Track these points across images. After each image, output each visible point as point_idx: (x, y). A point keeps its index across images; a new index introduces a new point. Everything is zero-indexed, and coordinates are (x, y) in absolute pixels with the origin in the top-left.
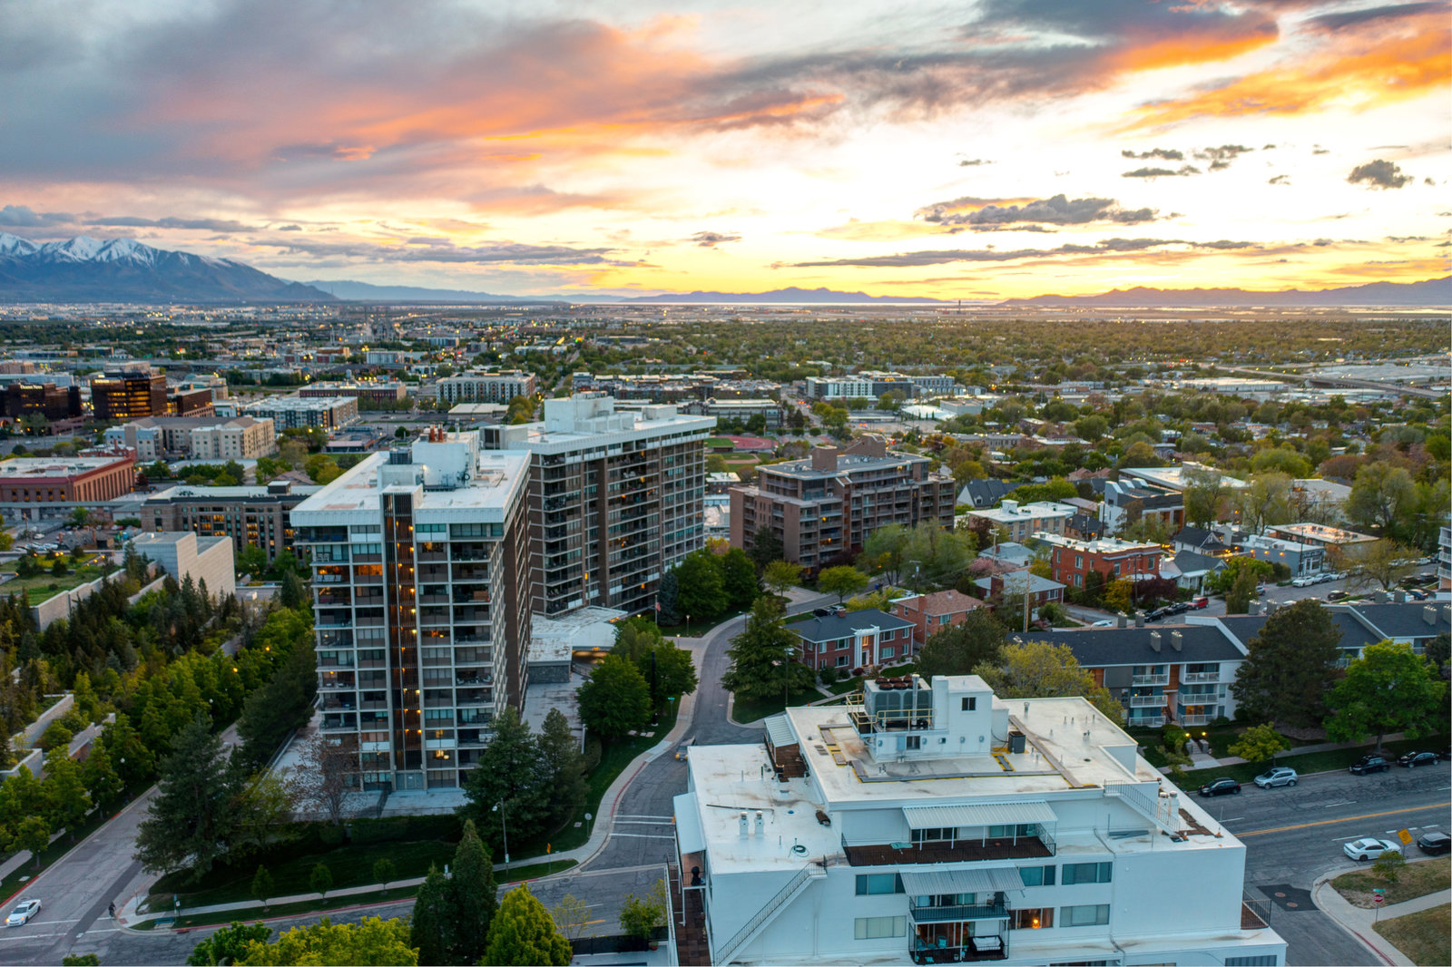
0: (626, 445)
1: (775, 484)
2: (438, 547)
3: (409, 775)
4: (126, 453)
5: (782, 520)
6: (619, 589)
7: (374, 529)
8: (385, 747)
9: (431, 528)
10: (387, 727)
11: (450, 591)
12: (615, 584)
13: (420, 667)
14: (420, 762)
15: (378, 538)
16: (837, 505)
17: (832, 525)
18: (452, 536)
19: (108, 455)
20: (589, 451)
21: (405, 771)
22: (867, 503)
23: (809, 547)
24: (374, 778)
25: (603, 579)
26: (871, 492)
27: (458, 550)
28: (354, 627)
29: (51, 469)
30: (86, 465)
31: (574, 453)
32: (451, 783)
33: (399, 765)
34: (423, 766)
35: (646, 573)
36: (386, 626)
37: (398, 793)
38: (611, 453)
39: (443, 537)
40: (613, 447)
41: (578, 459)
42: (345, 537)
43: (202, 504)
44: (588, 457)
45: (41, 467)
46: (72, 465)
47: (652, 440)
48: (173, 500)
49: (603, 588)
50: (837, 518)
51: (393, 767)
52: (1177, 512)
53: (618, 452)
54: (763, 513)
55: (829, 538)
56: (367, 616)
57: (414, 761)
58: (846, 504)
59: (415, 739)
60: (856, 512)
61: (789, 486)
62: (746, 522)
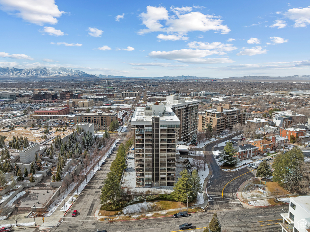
0: (185, 106)
1: (209, 114)
2: (165, 130)
3: (155, 183)
4: (67, 106)
5: (212, 122)
6: (183, 137)
7: (150, 126)
8: (151, 176)
9: (164, 126)
10: (151, 172)
11: (167, 140)
12: (182, 136)
13: (159, 158)
14: (158, 180)
15: (151, 128)
16: (224, 119)
17: (222, 123)
18: (168, 128)
19: (64, 106)
20: (179, 107)
22: (229, 119)
23: (218, 128)
24: (147, 184)
25: (180, 135)
26: (229, 116)
27: (169, 131)
28: (144, 149)
29: (55, 109)
30: (61, 108)
31: (176, 108)
32: (165, 185)
33: (153, 180)
34: (159, 181)
35: (187, 133)
36: (152, 148)
37: (153, 187)
38: (183, 107)
39: (166, 128)
40: (183, 106)
41: (177, 109)
42: (143, 128)
43: (86, 116)
44: (179, 108)
45: (53, 108)
46: (59, 108)
47: (190, 105)
48: (80, 115)
49: (180, 137)
50: (223, 122)
51: (152, 181)
52: (291, 121)
53: (184, 107)
54: (207, 120)
55: (222, 126)
56: (148, 146)
57: (157, 180)
58: (225, 119)
59: (157, 174)
60: (227, 120)
61: (213, 115)
62: (203, 122)
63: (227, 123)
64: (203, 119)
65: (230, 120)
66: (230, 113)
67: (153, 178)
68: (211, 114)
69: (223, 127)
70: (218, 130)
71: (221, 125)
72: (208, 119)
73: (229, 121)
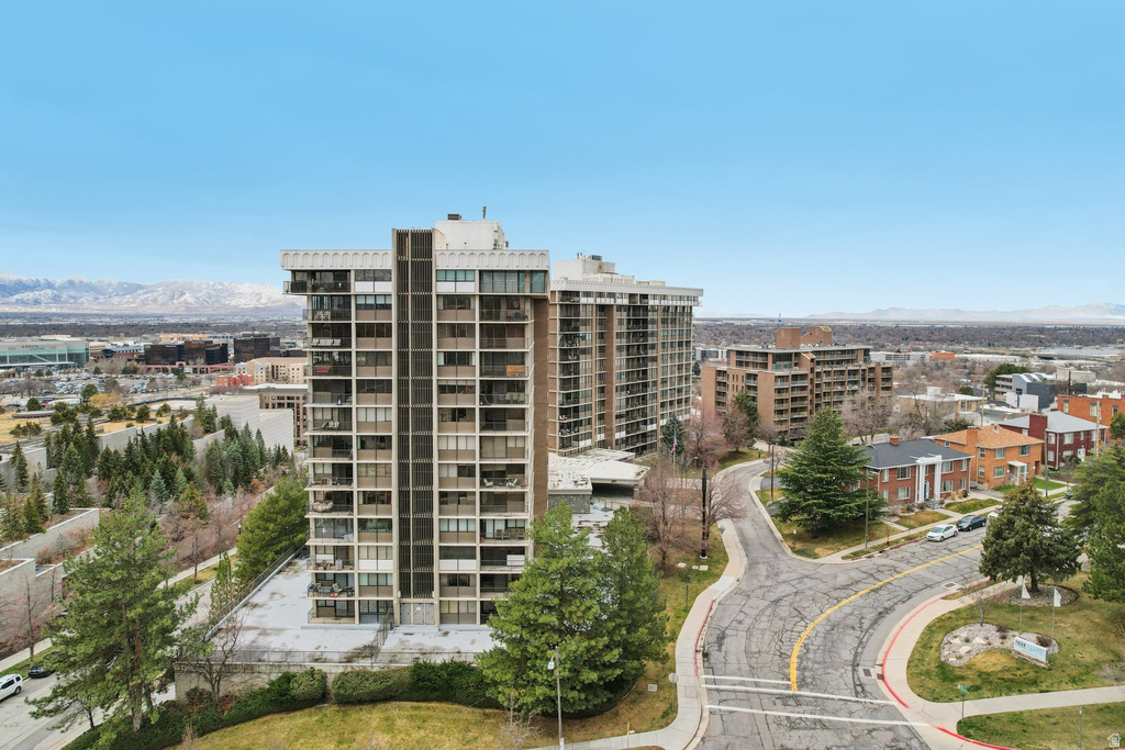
0: (632, 296)
1: (744, 359)
2: (463, 301)
3: (416, 605)
7: (385, 276)
8: (389, 566)
9: (456, 275)
10: (391, 540)
11: (476, 360)
12: (619, 429)
14: (431, 588)
15: (388, 287)
16: (803, 377)
18: (482, 287)
21: (412, 600)
22: (825, 379)
23: (781, 413)
24: (373, 609)
25: (609, 423)
26: (827, 368)
27: (490, 304)
28: (354, 405)
31: (588, 294)
32: (470, 618)
33: (404, 591)
34: (435, 593)
35: (645, 422)
36: (394, 405)
37: (402, 629)
39: (469, 288)
40: (621, 295)
41: (591, 300)
42: (347, 285)
44: (600, 301)
47: (653, 297)
50: (802, 389)
51: (397, 593)
53: (626, 302)
54: (735, 384)
55: (798, 405)
56: (371, 391)
57: (424, 586)
58: (810, 376)
59: (426, 557)
60: (818, 386)
61: (759, 360)
62: (719, 393)
63: (818, 396)
64: (720, 379)
65: (828, 384)
66: (828, 358)
67: (404, 578)
68: (751, 359)
69: (803, 409)
70: (781, 422)
71: (794, 399)
72: (740, 379)
73: (825, 389)
